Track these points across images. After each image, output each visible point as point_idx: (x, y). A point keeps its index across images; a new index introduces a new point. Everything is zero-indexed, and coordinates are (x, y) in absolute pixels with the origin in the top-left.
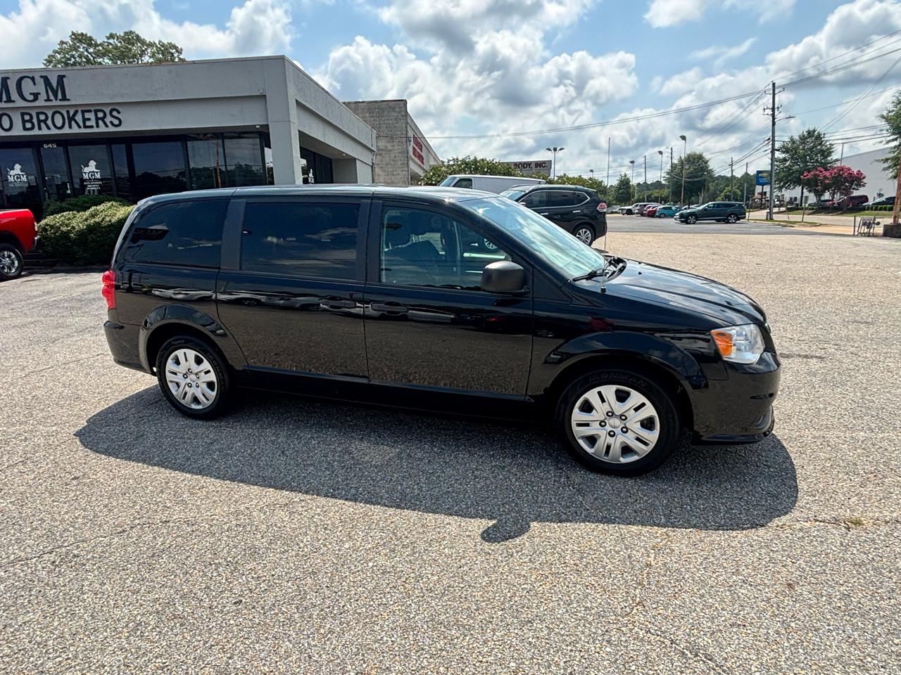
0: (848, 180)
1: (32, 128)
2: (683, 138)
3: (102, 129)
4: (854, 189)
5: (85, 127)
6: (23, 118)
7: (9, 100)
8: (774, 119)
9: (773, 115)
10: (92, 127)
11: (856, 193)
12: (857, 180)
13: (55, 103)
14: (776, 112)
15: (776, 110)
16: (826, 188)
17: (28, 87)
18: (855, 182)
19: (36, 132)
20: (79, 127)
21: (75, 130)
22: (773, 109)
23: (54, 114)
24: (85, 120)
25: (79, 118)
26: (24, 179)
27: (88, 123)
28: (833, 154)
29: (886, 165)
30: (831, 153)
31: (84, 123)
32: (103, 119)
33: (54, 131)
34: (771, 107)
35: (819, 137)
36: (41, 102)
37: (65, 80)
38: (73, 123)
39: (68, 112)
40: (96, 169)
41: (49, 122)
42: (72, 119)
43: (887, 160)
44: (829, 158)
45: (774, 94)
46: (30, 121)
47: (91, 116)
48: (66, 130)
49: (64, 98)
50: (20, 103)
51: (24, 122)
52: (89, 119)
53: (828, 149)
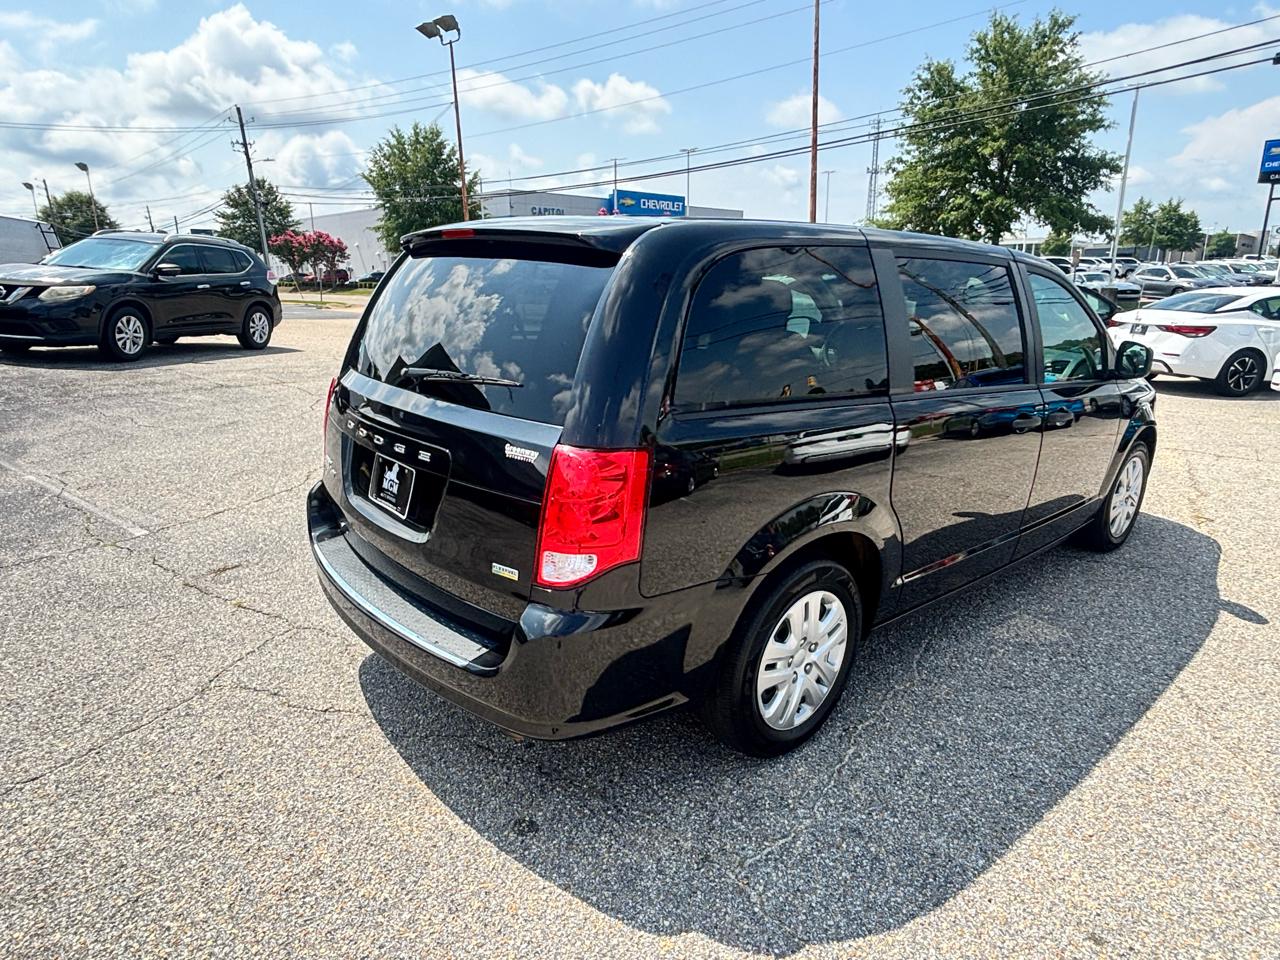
0: (325, 249)
2: (83, 167)
4: (338, 261)
8: (248, 159)
9: (247, 153)
11: (342, 266)
12: (339, 250)
14: (250, 151)
15: (249, 146)
16: (305, 258)
18: (338, 253)
22: (245, 145)
28: (291, 214)
29: (379, 235)
30: (289, 212)
34: (241, 141)
35: (271, 191)
43: (377, 229)
44: (290, 219)
45: (242, 126)
53: (286, 207)
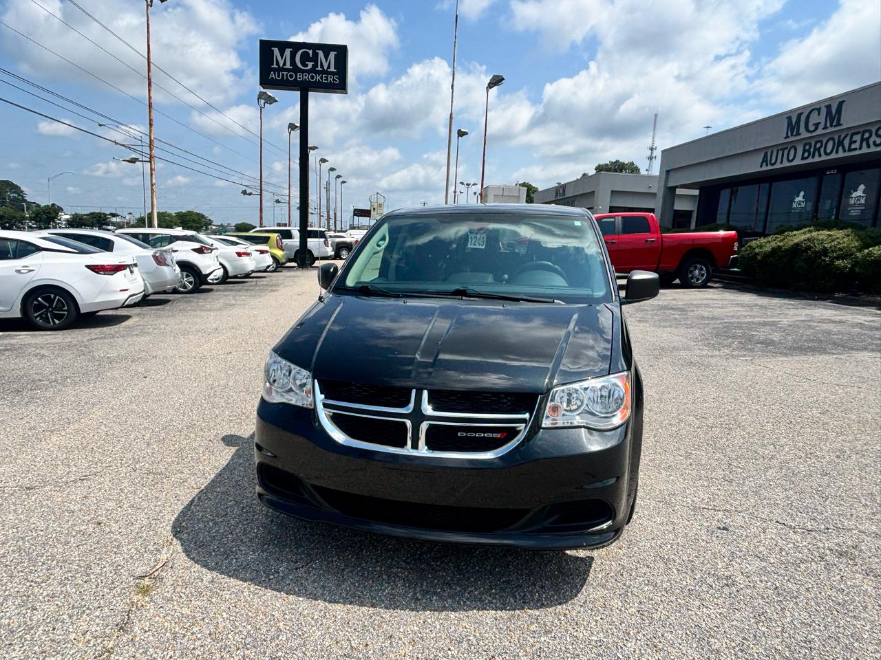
1: (807, 158)
3: (865, 150)
5: (850, 150)
6: (804, 147)
7: (798, 134)
10: (855, 149)
13: (830, 130)
17: (814, 119)
19: (810, 160)
20: (844, 151)
21: (841, 154)
23: (828, 141)
24: (852, 142)
25: (846, 142)
26: (803, 205)
27: (853, 146)
31: (850, 145)
32: (867, 140)
33: (824, 158)
36: (819, 132)
37: (844, 104)
38: (840, 148)
39: (840, 136)
40: (863, 193)
41: (822, 150)
42: (841, 143)
46: (809, 151)
47: (857, 138)
48: (833, 156)
49: (839, 124)
50: (804, 134)
51: (804, 151)
52: (855, 142)
